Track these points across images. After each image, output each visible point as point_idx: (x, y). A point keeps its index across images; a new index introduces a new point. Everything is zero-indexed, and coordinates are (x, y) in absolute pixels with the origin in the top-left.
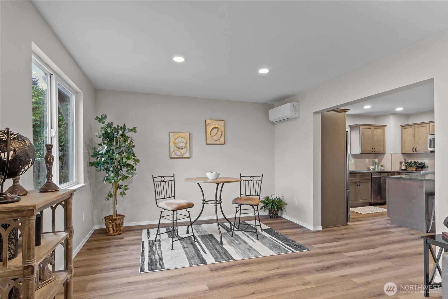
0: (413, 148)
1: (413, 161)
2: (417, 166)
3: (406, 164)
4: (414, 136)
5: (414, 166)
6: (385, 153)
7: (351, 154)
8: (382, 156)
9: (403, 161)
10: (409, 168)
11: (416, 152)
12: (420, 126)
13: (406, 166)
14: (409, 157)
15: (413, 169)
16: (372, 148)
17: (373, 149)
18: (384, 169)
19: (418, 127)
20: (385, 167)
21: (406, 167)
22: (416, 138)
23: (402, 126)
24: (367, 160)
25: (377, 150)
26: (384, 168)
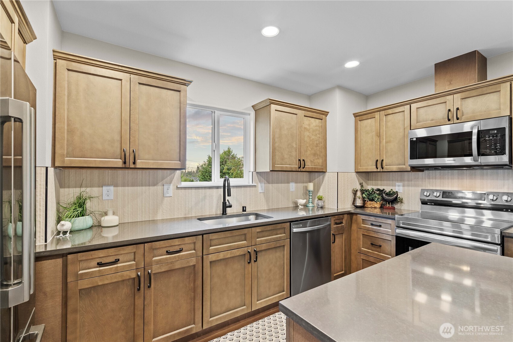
0: (377, 161)
1: (375, 188)
2: (383, 199)
3: (364, 195)
4: (379, 135)
5: (378, 199)
6: (325, 171)
7: (257, 173)
8: (321, 177)
9: (359, 187)
10: (369, 202)
11: (382, 168)
12: (390, 111)
13: (363, 198)
14: (368, 180)
15: (376, 205)
16: (299, 160)
17: (302, 163)
18: (324, 205)
19: (386, 115)
20: (326, 201)
21: (364, 201)
22: (383, 139)
23: (356, 115)
24: (293, 186)
25: (309, 165)
26: (323, 203)
